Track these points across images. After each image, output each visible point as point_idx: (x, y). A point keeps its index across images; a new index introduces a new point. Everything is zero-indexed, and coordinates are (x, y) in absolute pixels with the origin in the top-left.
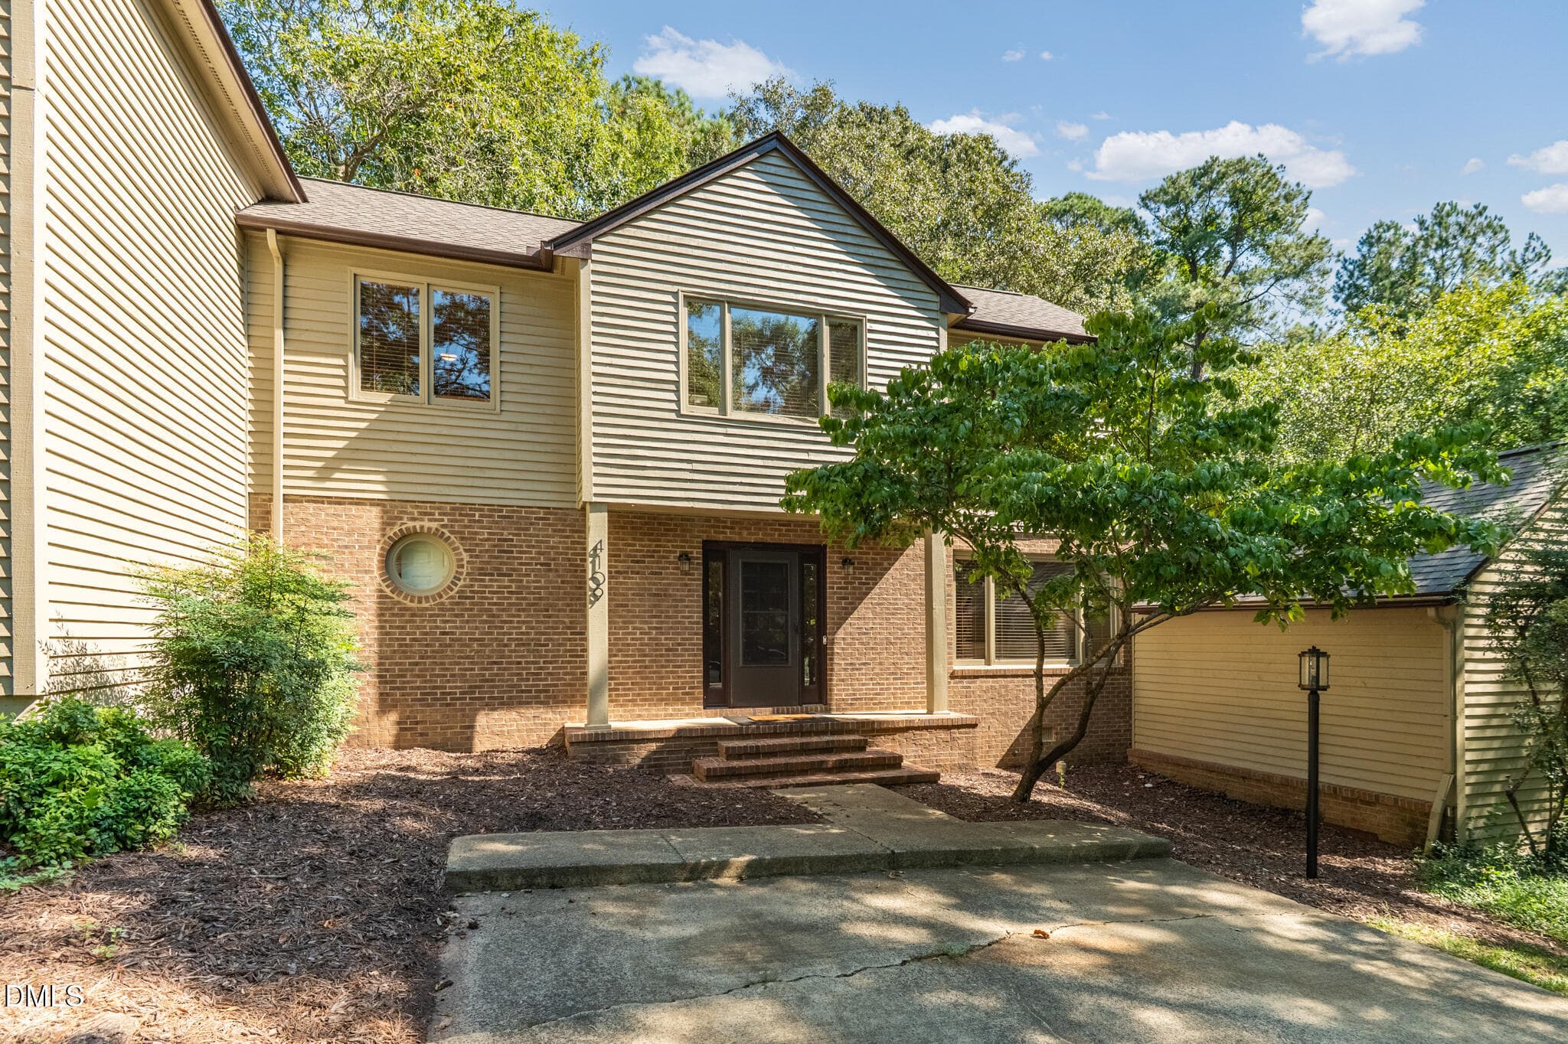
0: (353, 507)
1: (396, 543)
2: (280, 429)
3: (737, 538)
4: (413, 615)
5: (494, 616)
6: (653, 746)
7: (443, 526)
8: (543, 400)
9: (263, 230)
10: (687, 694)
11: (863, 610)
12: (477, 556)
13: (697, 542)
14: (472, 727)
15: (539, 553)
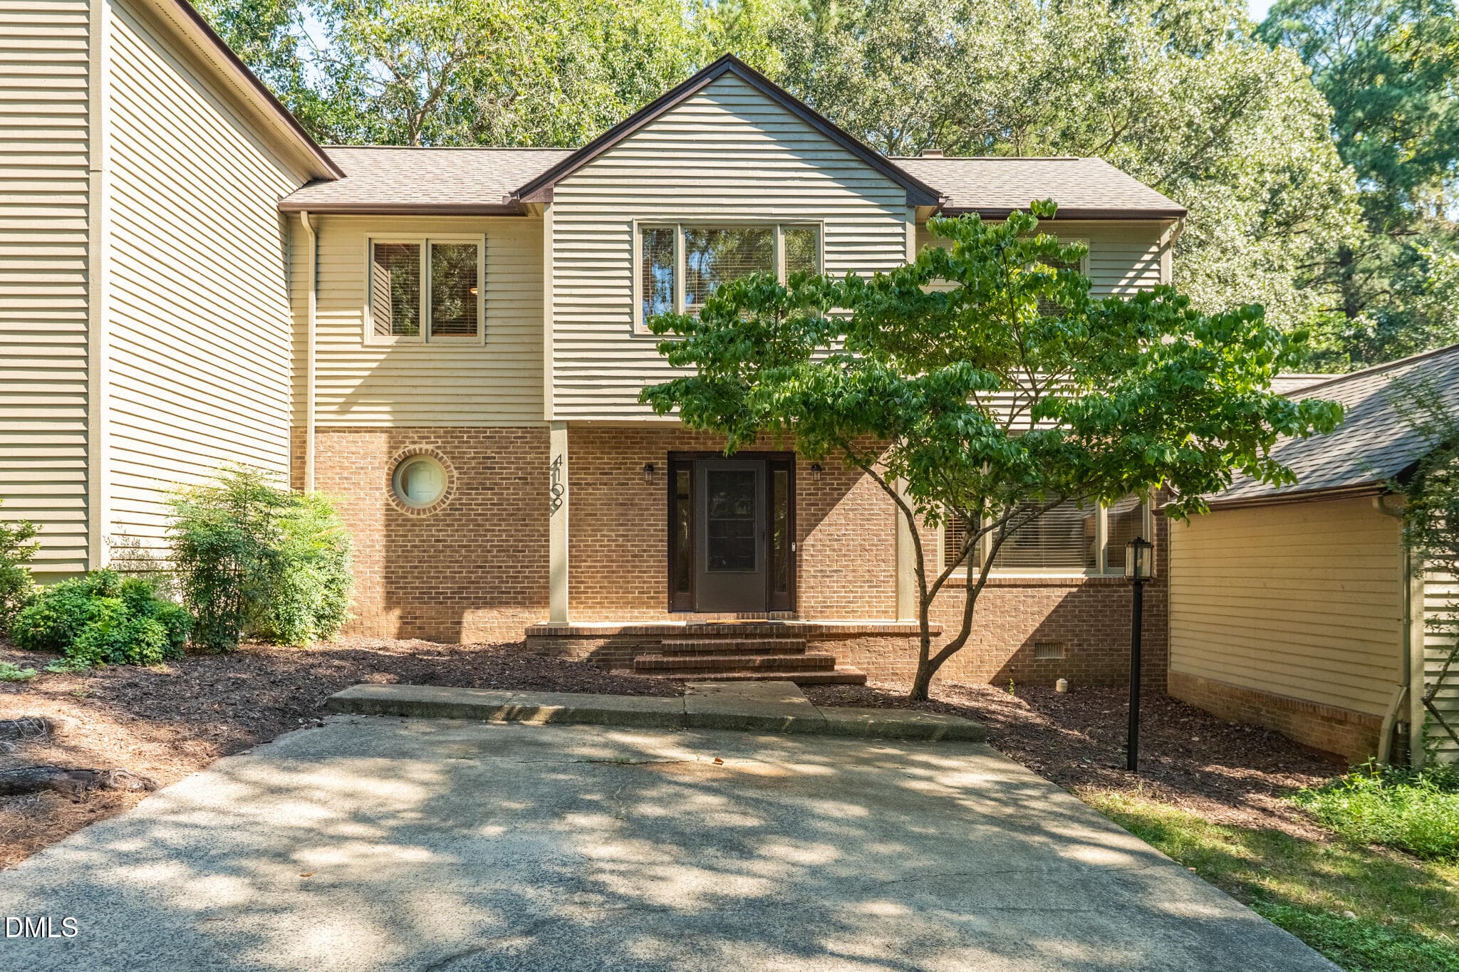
0: (367, 435)
1: (400, 464)
2: (313, 373)
3: (701, 448)
4: (414, 525)
5: (479, 525)
6: (601, 642)
7: (438, 448)
8: (521, 331)
9: (299, 212)
10: (652, 598)
11: (836, 515)
12: (465, 473)
13: (663, 453)
14: (460, 623)
15: (517, 468)
